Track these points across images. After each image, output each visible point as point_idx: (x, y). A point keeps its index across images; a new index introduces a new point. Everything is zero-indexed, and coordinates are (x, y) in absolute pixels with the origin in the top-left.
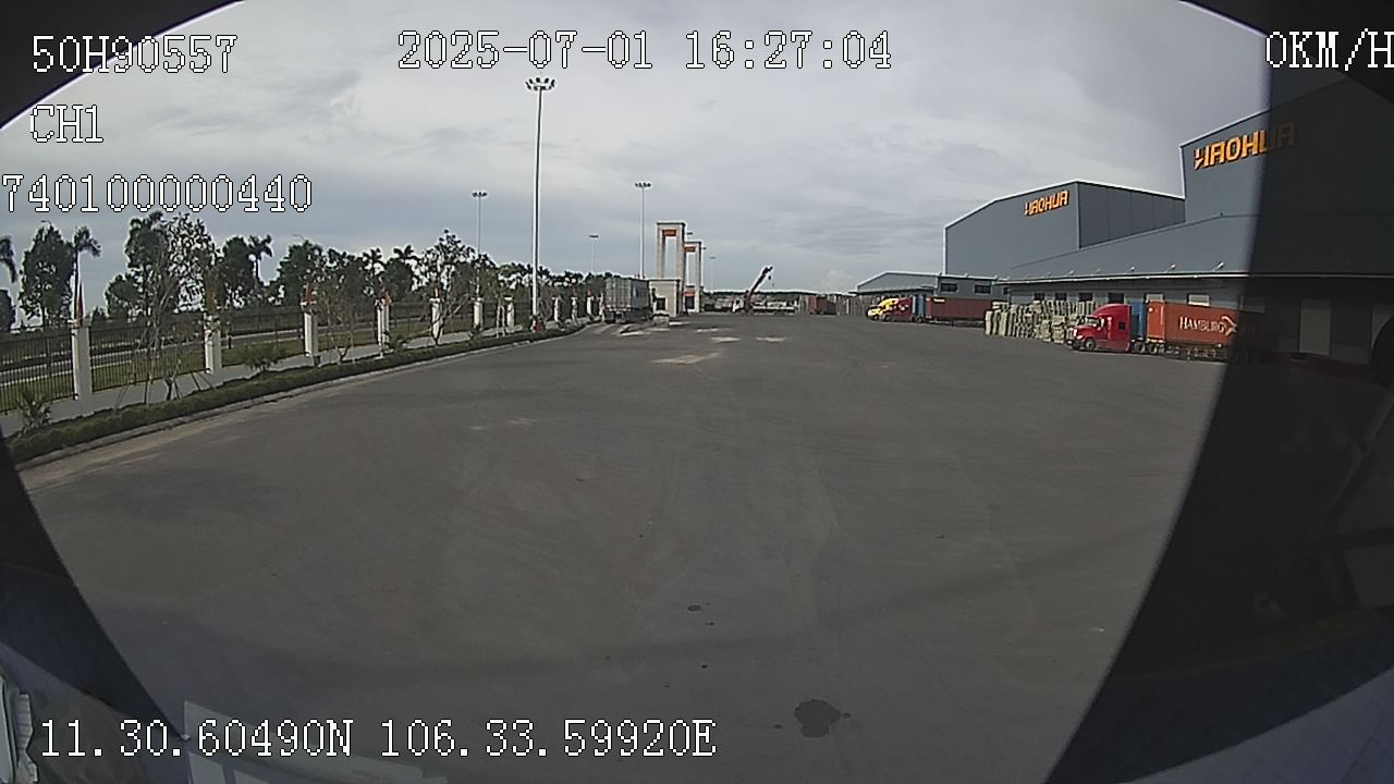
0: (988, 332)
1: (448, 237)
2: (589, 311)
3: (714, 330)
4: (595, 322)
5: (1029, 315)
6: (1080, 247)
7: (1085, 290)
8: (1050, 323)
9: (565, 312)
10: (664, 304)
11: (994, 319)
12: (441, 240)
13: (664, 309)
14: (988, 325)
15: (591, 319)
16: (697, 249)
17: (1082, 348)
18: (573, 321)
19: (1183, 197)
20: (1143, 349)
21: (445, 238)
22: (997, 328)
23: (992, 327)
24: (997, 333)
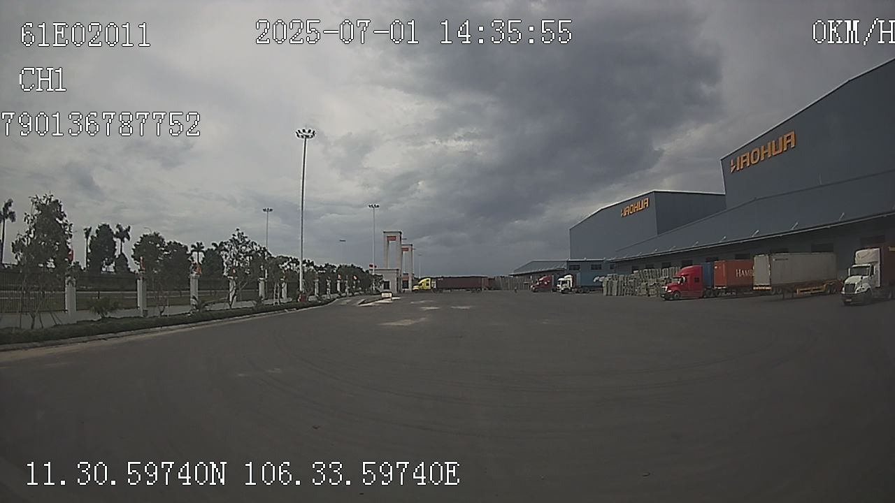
0: (605, 293)
1: (239, 234)
2: (339, 289)
3: (422, 302)
4: (342, 297)
5: (632, 281)
6: (658, 234)
7: (666, 261)
8: (647, 284)
9: (323, 290)
10: (388, 285)
11: (609, 284)
12: (234, 235)
13: (389, 288)
14: (605, 290)
15: (340, 294)
16: (410, 250)
17: (671, 299)
18: (327, 297)
19: (724, 194)
20: (712, 295)
21: (236, 234)
22: (611, 292)
23: (607, 292)
24: (611, 295)
